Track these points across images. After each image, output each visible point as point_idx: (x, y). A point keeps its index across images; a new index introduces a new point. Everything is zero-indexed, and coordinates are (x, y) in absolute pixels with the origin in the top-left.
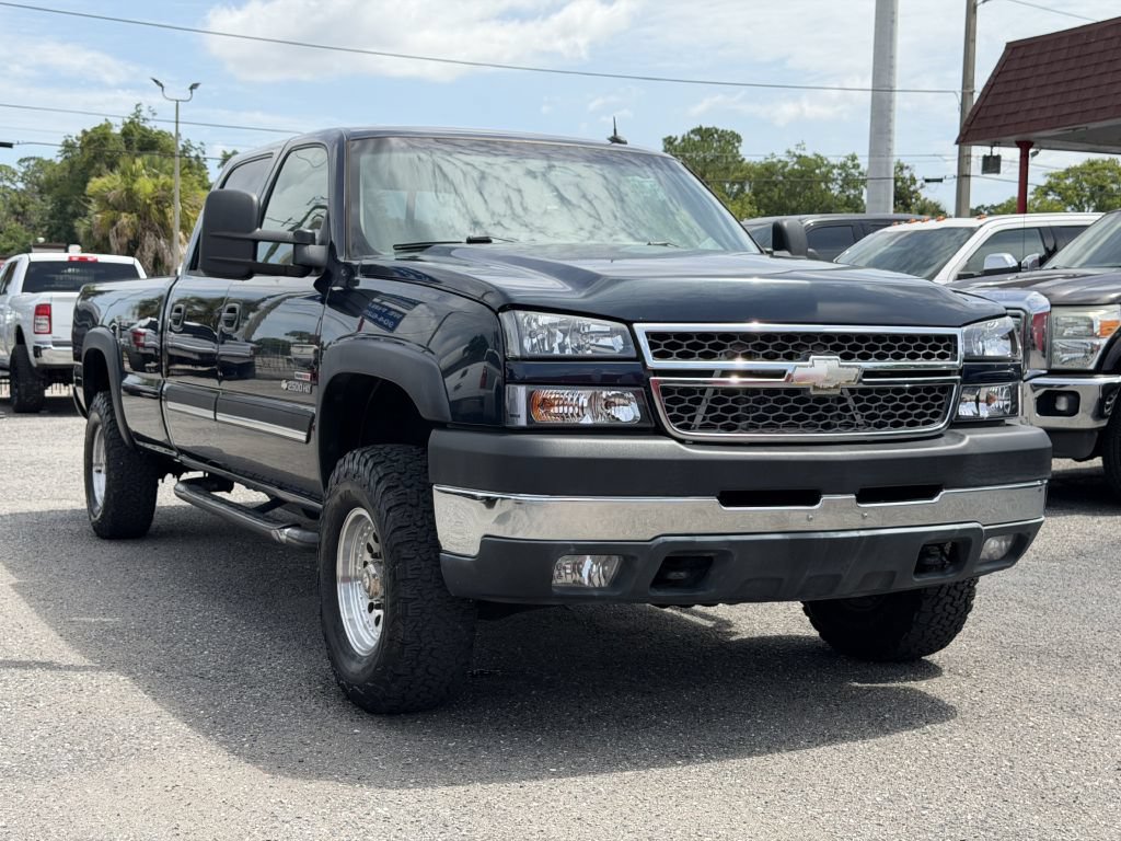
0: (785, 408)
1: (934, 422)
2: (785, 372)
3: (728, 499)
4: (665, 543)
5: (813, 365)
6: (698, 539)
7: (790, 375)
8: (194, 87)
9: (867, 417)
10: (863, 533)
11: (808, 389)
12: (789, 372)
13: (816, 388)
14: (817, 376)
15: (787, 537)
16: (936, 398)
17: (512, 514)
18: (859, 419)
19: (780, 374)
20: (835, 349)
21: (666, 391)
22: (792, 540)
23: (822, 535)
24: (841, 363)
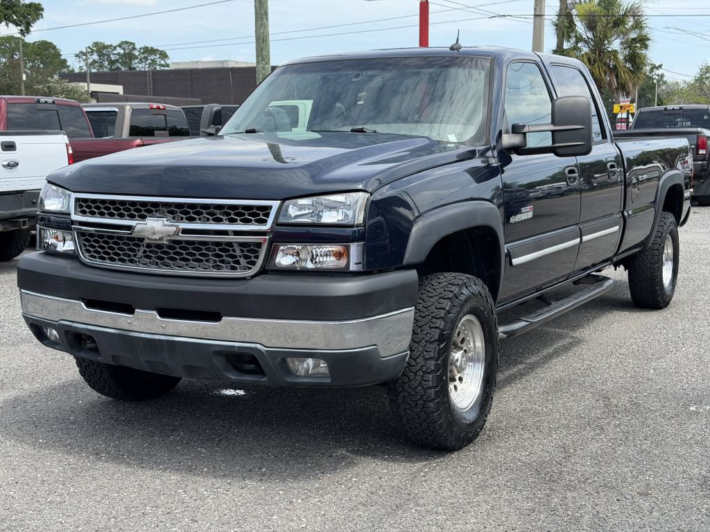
2: (131, 227)
4: (60, 324)
5: (146, 224)
7: (134, 229)
10: (162, 337)
12: (134, 227)
13: (149, 239)
15: (117, 332)
23: (136, 335)
24: (166, 223)
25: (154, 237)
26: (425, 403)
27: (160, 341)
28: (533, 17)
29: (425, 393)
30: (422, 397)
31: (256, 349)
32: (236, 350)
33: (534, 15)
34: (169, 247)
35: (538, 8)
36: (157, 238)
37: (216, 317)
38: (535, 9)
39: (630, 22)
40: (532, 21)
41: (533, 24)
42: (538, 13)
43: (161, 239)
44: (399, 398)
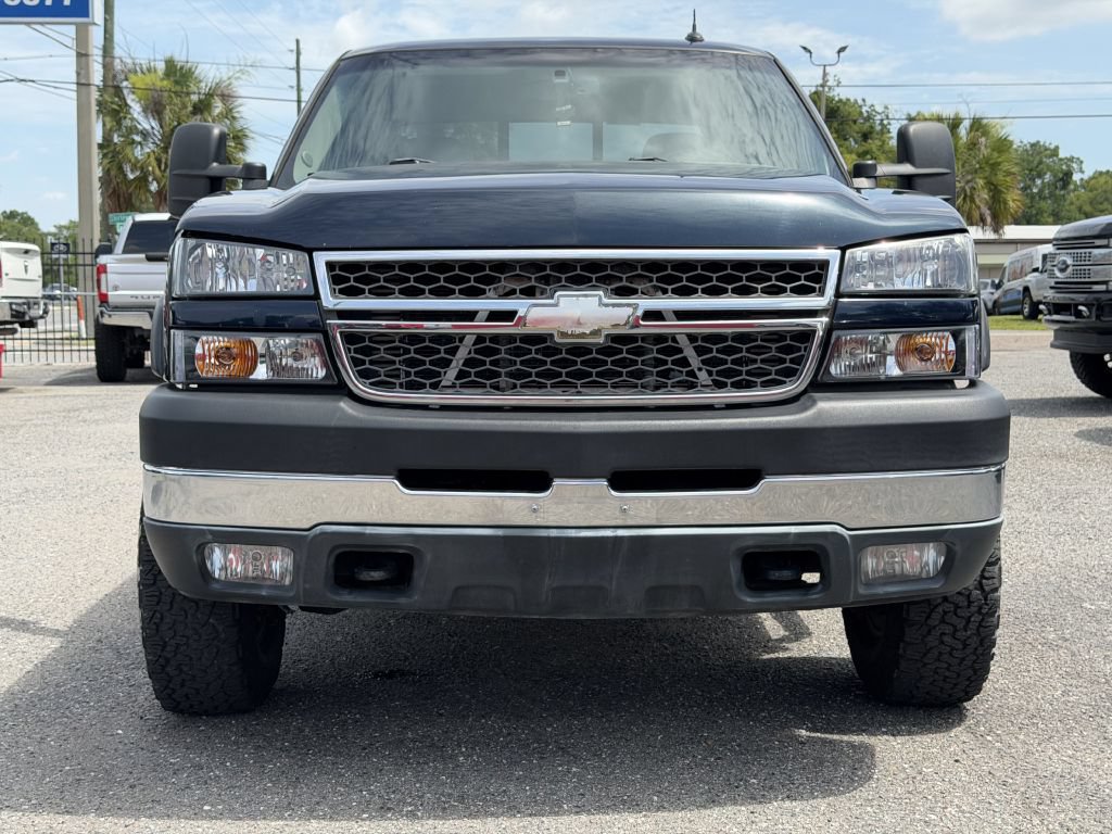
0: (612, 362)
1: (785, 382)
2: (515, 312)
3: (414, 479)
4: (323, 534)
5: (556, 305)
6: (369, 530)
7: (520, 318)
8: (842, 49)
9: (719, 373)
10: (621, 533)
11: (552, 335)
12: (521, 313)
13: (564, 334)
14: (564, 320)
15: (500, 532)
16: (788, 350)
17: (164, 487)
18: (703, 376)
19: (509, 315)
20: (605, 280)
21: (349, 338)
22: (505, 538)
23: (554, 533)
24: (606, 301)
25: (579, 330)
26: (983, 619)
27: (616, 538)
28: (74, 87)
29: (986, 599)
30: (980, 608)
31: (834, 534)
32: (791, 540)
33: (78, 84)
34: (604, 350)
35: (83, 72)
36: (588, 332)
37: (745, 478)
38: (78, 74)
39: (218, 107)
40: (74, 95)
41: (75, 102)
42: (83, 81)
43: (596, 333)
44: (934, 615)
